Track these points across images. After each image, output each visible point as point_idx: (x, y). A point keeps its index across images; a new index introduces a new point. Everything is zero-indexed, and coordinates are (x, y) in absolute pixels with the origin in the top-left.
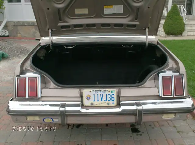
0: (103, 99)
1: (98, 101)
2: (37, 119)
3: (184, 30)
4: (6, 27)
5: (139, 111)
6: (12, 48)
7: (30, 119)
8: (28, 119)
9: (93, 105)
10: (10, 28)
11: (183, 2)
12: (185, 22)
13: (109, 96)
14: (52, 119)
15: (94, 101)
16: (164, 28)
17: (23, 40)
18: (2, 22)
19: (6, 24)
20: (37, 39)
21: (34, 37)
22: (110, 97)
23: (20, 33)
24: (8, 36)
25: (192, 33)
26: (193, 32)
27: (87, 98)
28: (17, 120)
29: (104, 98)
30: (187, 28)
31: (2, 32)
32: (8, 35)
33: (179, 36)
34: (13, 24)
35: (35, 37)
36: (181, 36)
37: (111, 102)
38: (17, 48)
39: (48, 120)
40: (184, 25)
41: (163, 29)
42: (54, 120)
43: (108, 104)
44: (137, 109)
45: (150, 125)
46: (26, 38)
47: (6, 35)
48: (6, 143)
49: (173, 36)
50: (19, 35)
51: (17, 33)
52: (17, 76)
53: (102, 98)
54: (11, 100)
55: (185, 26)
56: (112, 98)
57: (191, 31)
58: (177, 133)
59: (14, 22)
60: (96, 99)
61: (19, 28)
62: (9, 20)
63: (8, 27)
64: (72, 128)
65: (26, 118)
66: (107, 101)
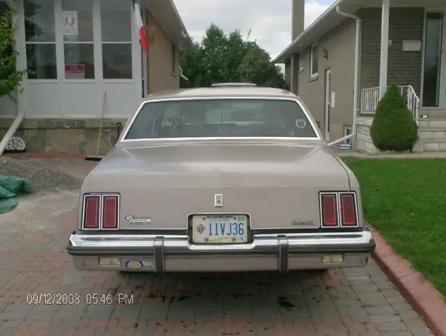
0: (225, 232)
1: (217, 234)
2: (117, 263)
3: (414, 138)
4: (21, 130)
5: (282, 248)
6: (39, 172)
7: (105, 262)
8: (101, 263)
9: (208, 242)
10: (30, 134)
11: (416, 79)
12: (417, 122)
13: (235, 226)
14: (141, 262)
15: (210, 234)
16: (371, 135)
17: (56, 159)
18: (13, 120)
19: (21, 125)
20: (89, 156)
21: (82, 153)
22: (236, 228)
23: (50, 145)
24: (24, 151)
25: (435, 146)
26: (438, 144)
27: (199, 230)
28: (83, 264)
29: (227, 230)
30: (422, 135)
31: (11, 143)
32: (23, 148)
33: (405, 152)
34: (35, 125)
35: (84, 154)
36: (411, 152)
37: (238, 237)
38: (50, 171)
39: (134, 265)
40: (416, 128)
41: (370, 137)
42: (145, 264)
43: (234, 240)
44: (278, 246)
45: (314, 298)
46: (64, 155)
47: (19, 148)
48: (53, 320)
49: (393, 152)
50: (48, 148)
51: (44, 145)
52: (86, 194)
53: (223, 231)
54: (74, 233)
55: (418, 130)
56: (240, 229)
57: (433, 140)
58: (362, 309)
59: (39, 121)
60: (214, 232)
61: (49, 133)
62: (29, 116)
63: (25, 131)
64: (170, 302)
65: (99, 261)
66: (232, 235)
